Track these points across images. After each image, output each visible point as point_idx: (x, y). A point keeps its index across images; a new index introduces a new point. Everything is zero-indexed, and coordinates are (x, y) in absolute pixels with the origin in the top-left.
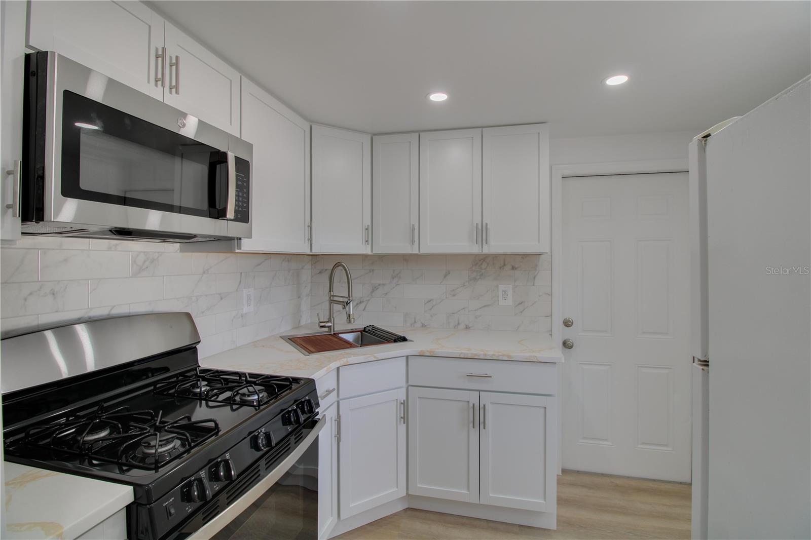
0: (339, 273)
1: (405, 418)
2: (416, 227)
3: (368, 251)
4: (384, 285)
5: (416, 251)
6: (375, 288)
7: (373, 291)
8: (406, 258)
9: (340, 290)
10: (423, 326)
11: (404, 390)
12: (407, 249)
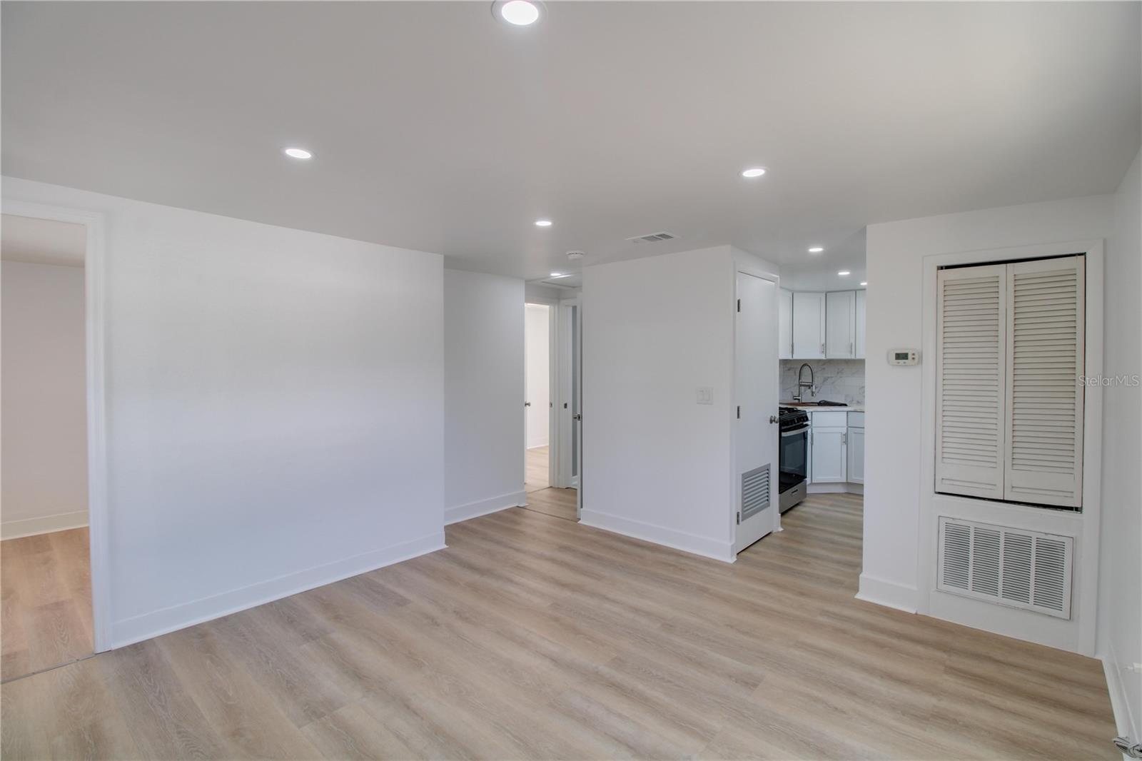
0: (806, 370)
1: (846, 442)
2: (854, 344)
3: (823, 357)
4: (832, 377)
5: (853, 357)
6: (825, 379)
7: (824, 381)
8: (847, 362)
9: (806, 378)
10: (858, 402)
11: (845, 428)
12: (848, 356)
